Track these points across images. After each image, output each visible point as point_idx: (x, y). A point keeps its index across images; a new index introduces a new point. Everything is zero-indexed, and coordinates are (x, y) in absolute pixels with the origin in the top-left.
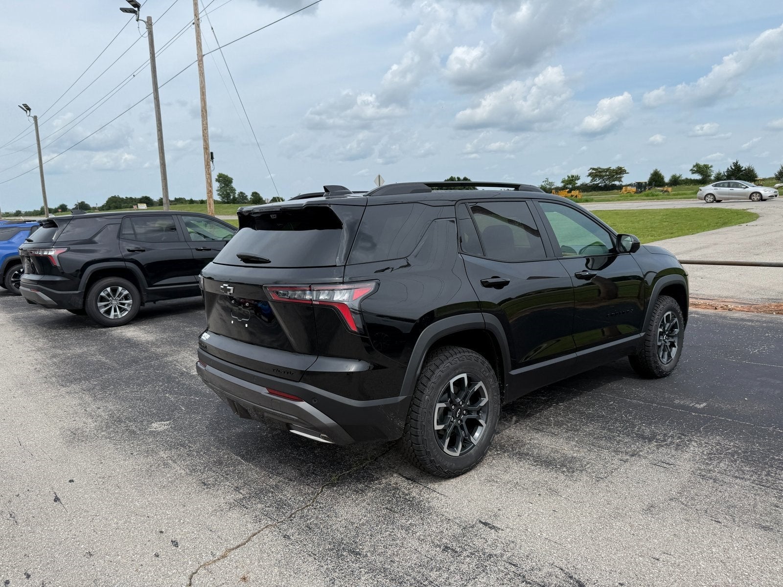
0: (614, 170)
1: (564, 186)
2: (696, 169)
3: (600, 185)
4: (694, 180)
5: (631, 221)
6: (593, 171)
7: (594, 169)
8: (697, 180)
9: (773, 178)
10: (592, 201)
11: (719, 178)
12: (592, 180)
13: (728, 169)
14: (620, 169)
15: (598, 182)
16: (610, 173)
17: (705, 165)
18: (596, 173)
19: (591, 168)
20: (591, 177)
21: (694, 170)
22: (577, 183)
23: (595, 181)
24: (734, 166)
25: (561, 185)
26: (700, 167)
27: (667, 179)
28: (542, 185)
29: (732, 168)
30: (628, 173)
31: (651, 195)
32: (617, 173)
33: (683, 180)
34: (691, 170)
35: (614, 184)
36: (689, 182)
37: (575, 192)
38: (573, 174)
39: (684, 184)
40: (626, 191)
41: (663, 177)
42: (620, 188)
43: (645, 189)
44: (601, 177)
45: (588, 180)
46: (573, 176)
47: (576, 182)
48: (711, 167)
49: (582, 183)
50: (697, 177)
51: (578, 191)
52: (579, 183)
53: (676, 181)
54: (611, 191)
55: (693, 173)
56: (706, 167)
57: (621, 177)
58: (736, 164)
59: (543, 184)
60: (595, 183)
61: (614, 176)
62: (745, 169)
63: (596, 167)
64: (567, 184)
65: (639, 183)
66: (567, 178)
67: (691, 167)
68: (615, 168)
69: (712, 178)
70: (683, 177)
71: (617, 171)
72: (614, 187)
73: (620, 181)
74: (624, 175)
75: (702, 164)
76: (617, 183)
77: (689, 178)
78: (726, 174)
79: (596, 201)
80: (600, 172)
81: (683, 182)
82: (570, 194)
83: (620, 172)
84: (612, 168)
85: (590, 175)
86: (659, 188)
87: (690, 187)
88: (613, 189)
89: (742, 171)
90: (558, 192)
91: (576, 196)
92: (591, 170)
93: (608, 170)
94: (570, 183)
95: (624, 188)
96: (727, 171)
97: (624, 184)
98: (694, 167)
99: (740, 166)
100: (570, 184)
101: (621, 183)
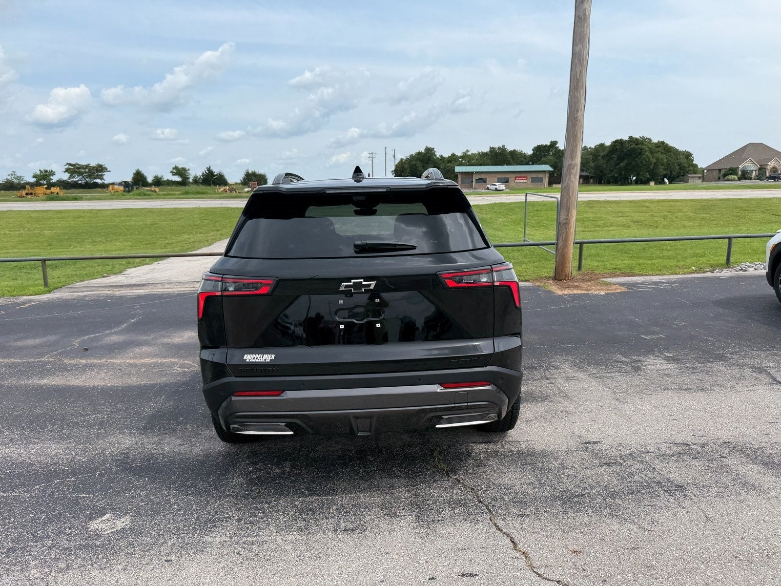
0: (94, 167)
1: (37, 181)
2: (175, 171)
3: (80, 182)
4: (175, 181)
5: (172, 220)
6: (70, 167)
7: (70, 165)
8: (177, 181)
9: (239, 184)
10: (81, 199)
11: (196, 181)
12: (70, 177)
13: (203, 173)
14: (101, 166)
15: (77, 179)
16: (90, 170)
17: (183, 168)
18: (73, 169)
19: (67, 164)
20: (69, 173)
21: (174, 172)
22: (52, 179)
23: (73, 177)
24: (208, 170)
25: (33, 180)
26: (179, 170)
27: (150, 180)
28: (7, 179)
29: (206, 172)
30: (109, 171)
31: (142, 194)
32: (98, 171)
33: (165, 181)
34: (171, 172)
35: (95, 182)
36: (170, 183)
37: (55, 188)
38: (46, 169)
39: (166, 185)
40: (113, 189)
41: (146, 177)
42: (104, 186)
43: (133, 188)
44: (80, 174)
45: (65, 177)
46: (46, 171)
47: (51, 177)
48: (189, 170)
49: (58, 179)
50: (177, 179)
51: (58, 188)
52: (54, 179)
53: (158, 182)
54: (93, 190)
55: (173, 175)
56: (184, 169)
57: (102, 175)
58: (209, 169)
59: (9, 178)
60: (75, 180)
61: (94, 173)
62: (217, 175)
63: (73, 163)
64: (41, 180)
65: (125, 182)
66: (39, 173)
67: (171, 170)
68: (95, 165)
69: (191, 180)
70: (165, 178)
71: (97, 168)
72: (96, 186)
73: (102, 179)
74: (105, 173)
75: (180, 166)
76: (99, 181)
77: (170, 179)
78: (202, 177)
79: (86, 199)
80: (78, 168)
81: (166, 183)
82: (48, 191)
83: (100, 169)
84: (91, 165)
85: (67, 171)
86: (146, 188)
87: (172, 188)
88: (95, 188)
89: (215, 176)
90: (34, 188)
91: (58, 193)
92: (68, 166)
93: (87, 166)
94: (44, 177)
95: (110, 186)
96: (203, 175)
97: (106, 182)
98: (174, 169)
99: (212, 171)
100: (44, 179)
101: (103, 181)
